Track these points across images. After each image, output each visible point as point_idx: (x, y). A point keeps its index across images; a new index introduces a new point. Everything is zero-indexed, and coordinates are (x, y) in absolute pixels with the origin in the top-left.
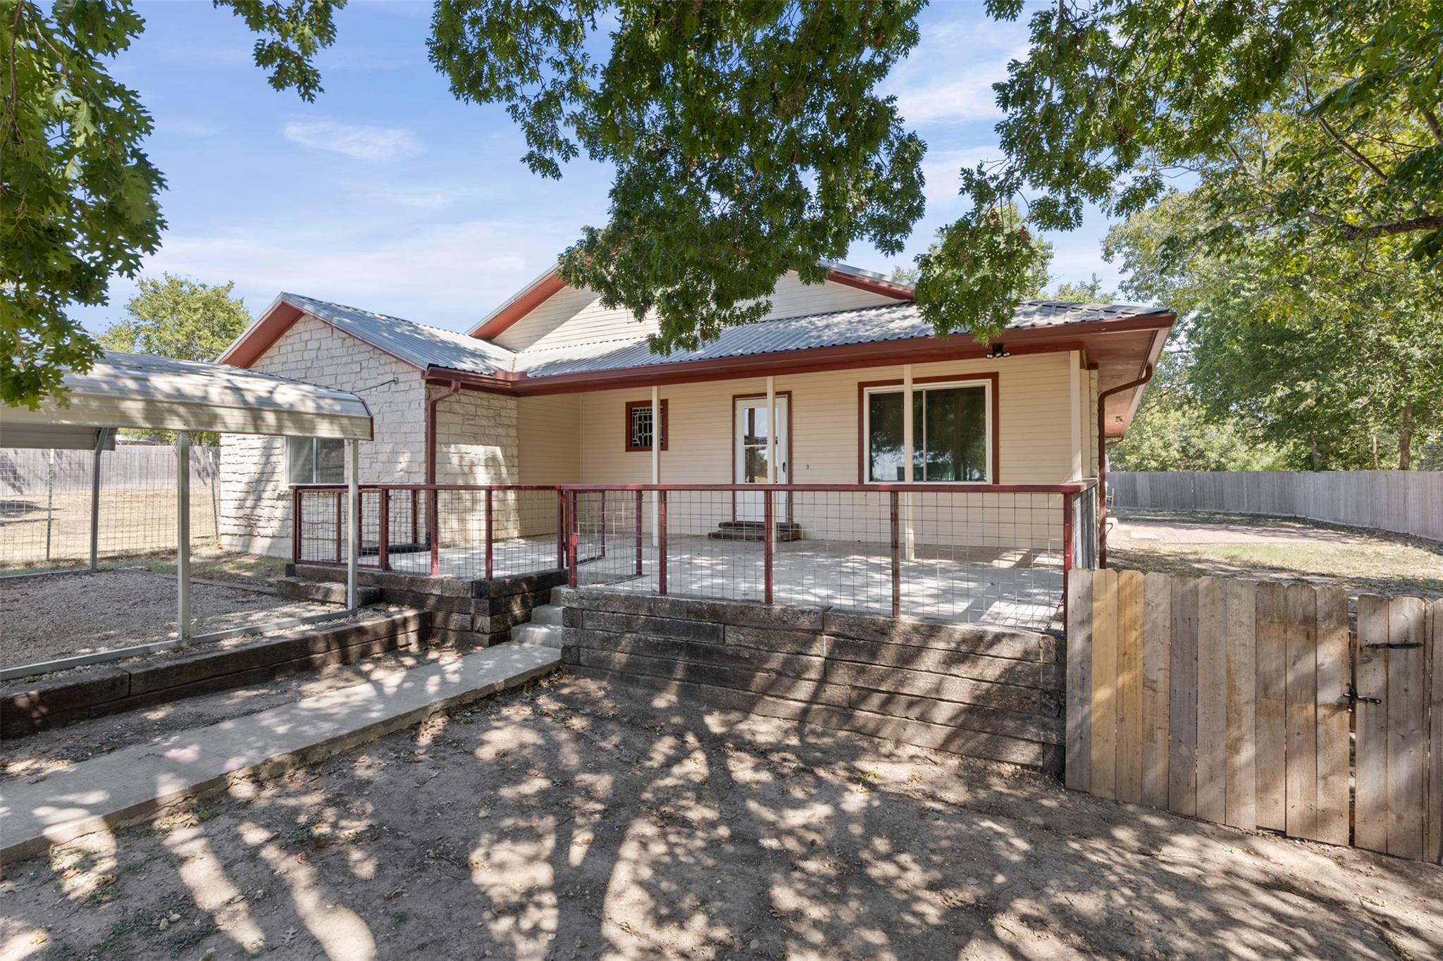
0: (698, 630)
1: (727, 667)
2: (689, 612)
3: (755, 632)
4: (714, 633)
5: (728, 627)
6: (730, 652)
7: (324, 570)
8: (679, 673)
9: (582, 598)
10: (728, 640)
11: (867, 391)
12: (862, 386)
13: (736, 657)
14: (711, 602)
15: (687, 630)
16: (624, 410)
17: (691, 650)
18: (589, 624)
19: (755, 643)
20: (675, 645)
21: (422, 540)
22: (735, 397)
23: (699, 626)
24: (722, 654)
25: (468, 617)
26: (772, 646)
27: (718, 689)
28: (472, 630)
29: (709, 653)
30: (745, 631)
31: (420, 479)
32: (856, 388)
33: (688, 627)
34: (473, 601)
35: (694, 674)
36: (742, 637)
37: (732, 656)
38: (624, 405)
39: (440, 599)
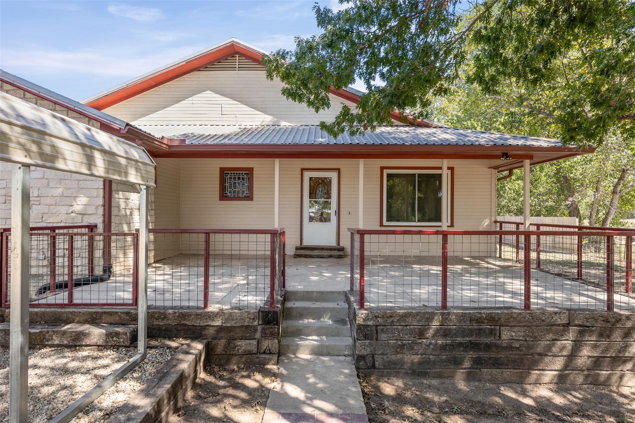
0: (480, 332)
1: (502, 355)
2: (471, 320)
3: (523, 329)
4: (492, 332)
5: (502, 328)
6: (504, 345)
7: (55, 313)
8: (467, 364)
9: (377, 317)
10: (504, 337)
11: (386, 172)
12: (382, 169)
13: (510, 347)
14: (488, 312)
15: (471, 332)
16: (218, 172)
17: (474, 346)
18: (383, 337)
19: (524, 337)
20: (460, 344)
21: (99, 271)
22: (302, 170)
23: (480, 330)
24: (499, 348)
25: (255, 342)
26: (535, 337)
27: (494, 371)
28: (258, 352)
29: (488, 347)
30: (516, 329)
31: (98, 220)
32: (379, 170)
33: (471, 331)
34: (259, 328)
35: (478, 362)
36: (514, 334)
37: (506, 347)
38: (219, 169)
39: (220, 329)
